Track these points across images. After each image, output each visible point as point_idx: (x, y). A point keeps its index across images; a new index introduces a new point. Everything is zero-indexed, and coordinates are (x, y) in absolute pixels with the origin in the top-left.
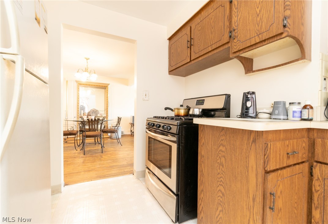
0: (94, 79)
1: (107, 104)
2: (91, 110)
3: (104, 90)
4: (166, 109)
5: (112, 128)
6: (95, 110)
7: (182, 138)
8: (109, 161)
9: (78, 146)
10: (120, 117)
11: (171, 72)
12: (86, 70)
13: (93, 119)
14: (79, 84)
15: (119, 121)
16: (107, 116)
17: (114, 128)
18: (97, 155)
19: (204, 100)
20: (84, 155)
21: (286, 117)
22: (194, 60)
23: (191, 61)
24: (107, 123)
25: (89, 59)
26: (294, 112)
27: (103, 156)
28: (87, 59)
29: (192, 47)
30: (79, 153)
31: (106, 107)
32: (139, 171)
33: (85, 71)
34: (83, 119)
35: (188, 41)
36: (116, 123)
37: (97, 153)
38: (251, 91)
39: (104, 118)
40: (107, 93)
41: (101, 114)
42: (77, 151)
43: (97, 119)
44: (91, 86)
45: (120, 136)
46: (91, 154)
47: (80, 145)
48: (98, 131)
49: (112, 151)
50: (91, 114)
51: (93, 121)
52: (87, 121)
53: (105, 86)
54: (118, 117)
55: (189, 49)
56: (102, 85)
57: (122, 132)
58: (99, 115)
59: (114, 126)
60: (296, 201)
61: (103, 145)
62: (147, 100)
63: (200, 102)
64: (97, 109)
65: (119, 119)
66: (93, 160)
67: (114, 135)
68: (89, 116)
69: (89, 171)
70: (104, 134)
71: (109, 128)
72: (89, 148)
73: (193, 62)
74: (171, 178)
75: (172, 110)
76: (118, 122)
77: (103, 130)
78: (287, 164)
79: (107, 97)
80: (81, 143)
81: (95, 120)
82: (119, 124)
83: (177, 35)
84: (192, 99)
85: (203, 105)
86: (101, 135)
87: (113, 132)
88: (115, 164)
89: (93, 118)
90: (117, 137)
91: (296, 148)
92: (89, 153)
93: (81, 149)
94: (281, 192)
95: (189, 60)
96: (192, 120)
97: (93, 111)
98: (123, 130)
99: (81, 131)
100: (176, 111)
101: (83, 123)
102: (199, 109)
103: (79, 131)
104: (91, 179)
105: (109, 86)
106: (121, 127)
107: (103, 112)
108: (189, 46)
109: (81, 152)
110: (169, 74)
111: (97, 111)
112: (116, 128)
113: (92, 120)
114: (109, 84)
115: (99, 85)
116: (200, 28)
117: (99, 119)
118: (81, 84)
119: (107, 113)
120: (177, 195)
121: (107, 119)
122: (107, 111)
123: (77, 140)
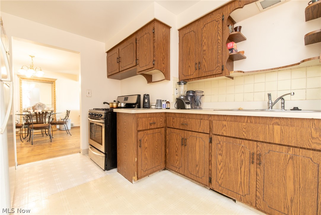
0: (40, 74)
1: (55, 98)
2: (37, 104)
3: (51, 84)
4: (104, 103)
5: (61, 120)
6: (41, 104)
7: (108, 120)
8: (58, 147)
9: (24, 139)
10: (69, 110)
11: (109, 76)
12: (32, 67)
13: (41, 113)
14: (22, 78)
15: (68, 113)
16: (55, 109)
17: (63, 120)
18: (45, 144)
19: (128, 97)
20: (32, 145)
21: (161, 108)
22: (121, 71)
23: (119, 72)
24: (55, 116)
25: (34, 57)
26: (163, 105)
27: (52, 144)
28: (32, 57)
29: (120, 62)
30: (26, 144)
31: (54, 101)
32: (84, 149)
33: (31, 69)
34: (29, 112)
35: (117, 58)
36: (65, 116)
37: (46, 142)
38: (147, 94)
39: (52, 111)
40: (55, 87)
41: (48, 107)
42: (23, 143)
43: (45, 112)
44: (35, 81)
45: (69, 128)
46: (40, 143)
47: (25, 138)
48: (45, 123)
49: (61, 140)
50: (36, 107)
51: (41, 115)
52: (35, 114)
53: (51, 81)
54: (67, 111)
55: (118, 63)
56: (48, 80)
57: (72, 125)
58: (45, 109)
59: (63, 119)
60: (156, 145)
61: (51, 136)
62: (90, 97)
63: (126, 98)
64: (43, 103)
65: (68, 112)
66: (42, 148)
67: (63, 127)
68: (35, 110)
69: (39, 155)
70: (53, 126)
71: (57, 121)
72: (37, 139)
73: (121, 73)
74: (102, 145)
75: (108, 104)
76: (67, 115)
77: (52, 123)
78: (150, 128)
79: (55, 92)
80: (26, 136)
81: (43, 113)
82: (68, 116)
83: (112, 51)
84: (122, 96)
85: (127, 100)
86: (49, 126)
87: (62, 124)
88: (64, 148)
89: (40, 111)
90: (67, 129)
91: (156, 121)
92: (37, 143)
93: (28, 141)
94: (147, 140)
95: (118, 71)
96: (113, 110)
97: (39, 105)
98: (72, 123)
99: (27, 124)
100: (111, 104)
101: (29, 116)
102: (124, 103)
103: (24, 125)
104: (42, 159)
105: (56, 81)
106: (71, 120)
107: (51, 106)
108: (118, 62)
109: (28, 143)
110: (108, 78)
111: (43, 105)
112: (65, 120)
113: (39, 113)
114: (56, 80)
115: (46, 80)
116: (123, 52)
117: (47, 112)
118: (23, 79)
119: (55, 107)
120: (105, 154)
121: (55, 113)
122: (55, 105)
123: (22, 134)
